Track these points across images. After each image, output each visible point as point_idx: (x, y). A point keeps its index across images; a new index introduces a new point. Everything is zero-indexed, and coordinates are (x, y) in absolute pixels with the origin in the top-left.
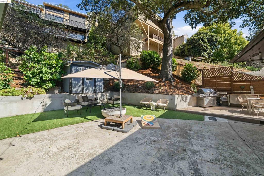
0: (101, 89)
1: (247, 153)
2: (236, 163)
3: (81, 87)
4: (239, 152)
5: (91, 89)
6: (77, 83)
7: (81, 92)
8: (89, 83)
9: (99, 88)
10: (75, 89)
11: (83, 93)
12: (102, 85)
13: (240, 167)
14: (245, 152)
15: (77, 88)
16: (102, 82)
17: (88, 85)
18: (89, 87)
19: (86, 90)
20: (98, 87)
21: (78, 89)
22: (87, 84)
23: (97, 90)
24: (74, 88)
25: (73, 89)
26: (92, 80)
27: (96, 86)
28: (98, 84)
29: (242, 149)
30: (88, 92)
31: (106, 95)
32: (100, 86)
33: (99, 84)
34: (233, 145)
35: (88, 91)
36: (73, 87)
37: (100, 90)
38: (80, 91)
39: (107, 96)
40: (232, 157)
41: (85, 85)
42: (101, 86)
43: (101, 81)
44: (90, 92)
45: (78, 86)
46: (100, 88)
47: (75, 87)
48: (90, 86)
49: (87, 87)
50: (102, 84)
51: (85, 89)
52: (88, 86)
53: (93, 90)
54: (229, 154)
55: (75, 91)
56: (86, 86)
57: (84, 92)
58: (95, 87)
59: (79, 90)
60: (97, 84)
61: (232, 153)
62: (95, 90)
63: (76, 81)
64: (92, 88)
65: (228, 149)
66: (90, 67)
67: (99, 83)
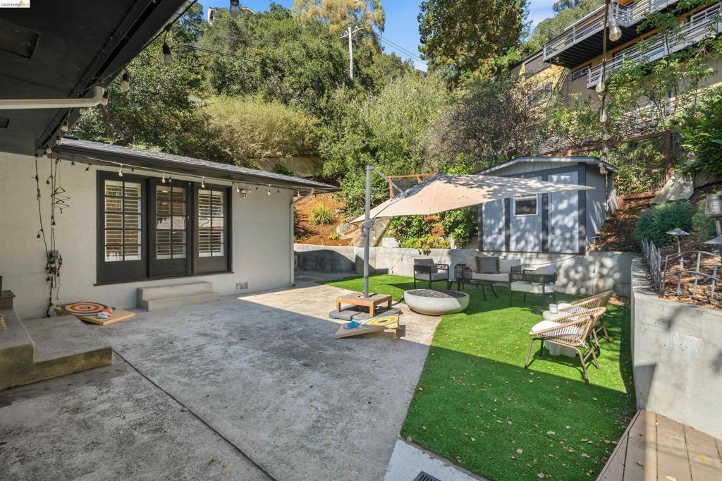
0: (572, 239)
1: (169, 379)
2: (177, 358)
3: (504, 233)
4: (180, 373)
5: (531, 238)
6: (495, 224)
7: (503, 249)
8: (526, 223)
9: (562, 234)
10: (489, 240)
11: (508, 251)
12: (577, 225)
13: (171, 356)
14: (171, 378)
15: (495, 236)
16: (575, 214)
17: (522, 226)
18: (527, 234)
19: (518, 241)
20: (558, 232)
21: (496, 239)
22: (521, 224)
23: (555, 243)
24: (487, 236)
25: (484, 237)
26: (535, 213)
27: (550, 228)
28: (557, 222)
29: (179, 382)
30: (523, 248)
31: (597, 264)
32: (565, 229)
33: (560, 223)
34: (198, 381)
35: (523, 243)
36: (485, 233)
37: (568, 243)
38: (501, 245)
39: (602, 266)
40: (185, 361)
41: (514, 227)
42: (573, 228)
43: (571, 212)
44: (529, 250)
45: (496, 230)
46: (568, 235)
47: (490, 234)
48: (530, 231)
49: (519, 234)
50: (575, 222)
51: (513, 238)
52: (523, 229)
53: (539, 240)
54: (193, 363)
55: (491, 244)
56: (518, 230)
57: (513, 246)
58: (547, 234)
59: (499, 242)
60: (553, 221)
61: (189, 365)
62: (544, 242)
63: (490, 220)
64: (538, 237)
65: (200, 369)
66: (528, 173)
67: (563, 220)
